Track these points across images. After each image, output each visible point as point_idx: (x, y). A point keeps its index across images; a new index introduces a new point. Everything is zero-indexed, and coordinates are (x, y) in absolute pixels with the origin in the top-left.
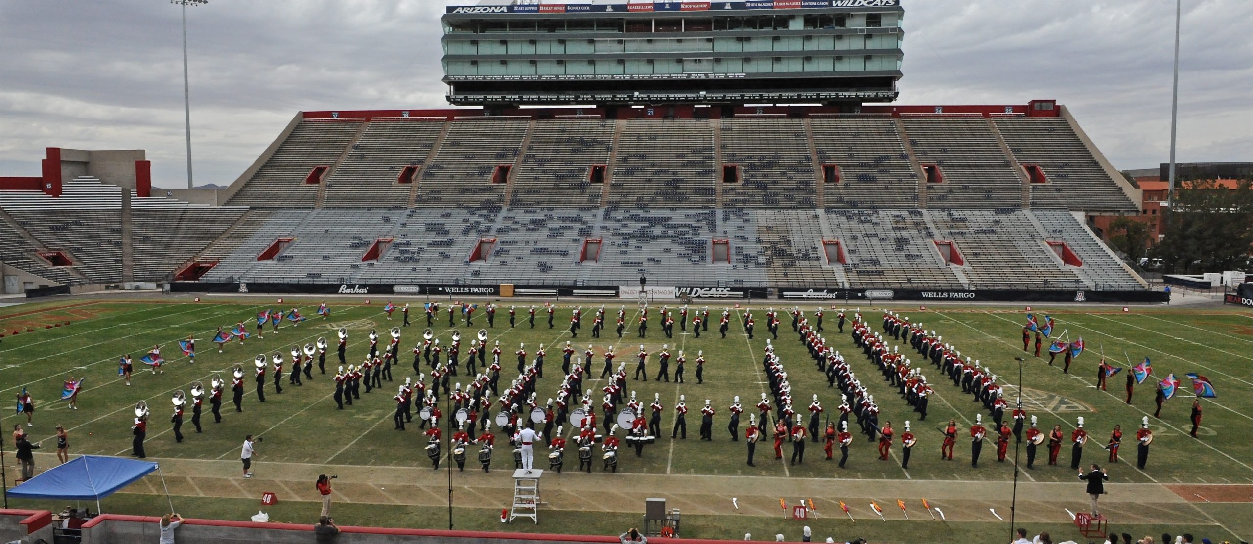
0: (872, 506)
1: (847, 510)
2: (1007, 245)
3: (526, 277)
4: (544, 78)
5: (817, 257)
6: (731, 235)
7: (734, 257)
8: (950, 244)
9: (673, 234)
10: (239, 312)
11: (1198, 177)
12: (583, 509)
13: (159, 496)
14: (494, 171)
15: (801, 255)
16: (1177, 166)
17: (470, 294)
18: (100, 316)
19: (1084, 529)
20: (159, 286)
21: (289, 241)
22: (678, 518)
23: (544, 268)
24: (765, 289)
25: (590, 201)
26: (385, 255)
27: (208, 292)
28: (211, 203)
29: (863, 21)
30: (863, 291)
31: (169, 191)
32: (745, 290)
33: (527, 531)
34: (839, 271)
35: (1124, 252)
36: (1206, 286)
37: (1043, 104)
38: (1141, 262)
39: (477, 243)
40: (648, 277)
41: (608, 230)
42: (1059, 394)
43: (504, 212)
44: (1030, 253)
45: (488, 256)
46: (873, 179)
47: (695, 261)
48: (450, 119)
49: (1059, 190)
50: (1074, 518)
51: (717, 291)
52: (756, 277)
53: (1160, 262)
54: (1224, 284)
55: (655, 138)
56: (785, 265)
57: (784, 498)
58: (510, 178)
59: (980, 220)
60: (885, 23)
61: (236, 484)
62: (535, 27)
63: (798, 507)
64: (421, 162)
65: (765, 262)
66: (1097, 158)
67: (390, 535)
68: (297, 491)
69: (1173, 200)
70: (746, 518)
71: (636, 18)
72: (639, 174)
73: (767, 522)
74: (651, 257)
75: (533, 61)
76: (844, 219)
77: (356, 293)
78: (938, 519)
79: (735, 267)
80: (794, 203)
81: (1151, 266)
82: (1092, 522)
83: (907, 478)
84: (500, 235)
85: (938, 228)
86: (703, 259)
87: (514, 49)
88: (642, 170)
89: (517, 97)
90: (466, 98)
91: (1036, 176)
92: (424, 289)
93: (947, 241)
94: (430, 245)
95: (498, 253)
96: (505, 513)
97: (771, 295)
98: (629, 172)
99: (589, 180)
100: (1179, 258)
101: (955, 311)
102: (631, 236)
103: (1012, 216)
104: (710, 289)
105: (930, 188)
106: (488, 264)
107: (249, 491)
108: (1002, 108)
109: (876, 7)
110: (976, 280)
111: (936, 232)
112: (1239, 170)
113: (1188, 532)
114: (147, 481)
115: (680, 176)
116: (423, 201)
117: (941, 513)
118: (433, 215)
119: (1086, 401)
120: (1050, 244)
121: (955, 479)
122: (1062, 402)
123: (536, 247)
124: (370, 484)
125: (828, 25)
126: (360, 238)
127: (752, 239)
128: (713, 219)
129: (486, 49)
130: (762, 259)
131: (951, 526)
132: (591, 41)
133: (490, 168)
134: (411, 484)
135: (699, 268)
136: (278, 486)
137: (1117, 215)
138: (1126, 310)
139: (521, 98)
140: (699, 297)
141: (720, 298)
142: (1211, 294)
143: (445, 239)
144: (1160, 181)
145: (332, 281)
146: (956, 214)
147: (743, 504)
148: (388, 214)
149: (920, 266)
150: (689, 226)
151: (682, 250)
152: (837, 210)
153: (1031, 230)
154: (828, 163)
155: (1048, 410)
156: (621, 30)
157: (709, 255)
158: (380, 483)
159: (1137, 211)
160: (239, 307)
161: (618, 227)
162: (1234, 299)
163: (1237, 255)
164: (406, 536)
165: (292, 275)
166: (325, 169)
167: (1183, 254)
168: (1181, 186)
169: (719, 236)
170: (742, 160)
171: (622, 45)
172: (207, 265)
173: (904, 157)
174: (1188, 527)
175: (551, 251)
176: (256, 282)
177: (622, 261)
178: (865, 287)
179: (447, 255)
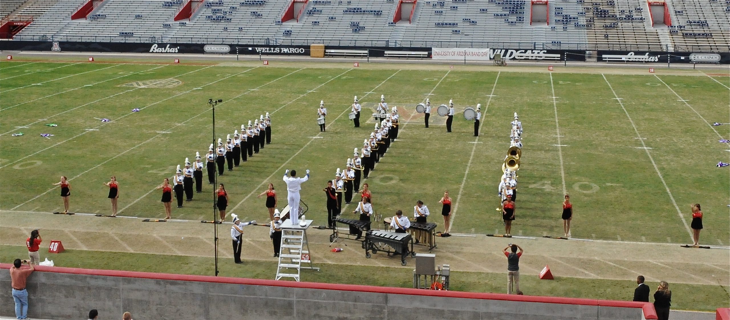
3: (338, 38)
7: (553, 18)
10: (49, 70)
15: (624, 16)
17: (280, 54)
23: (357, 28)
24: (584, 52)
26: (197, 15)
27: (21, 51)
30: (687, 54)
32: (561, 52)
34: (663, 31)
39: (289, 3)
40: (463, 39)
45: (300, 16)
47: (512, 22)
51: (532, 53)
52: (575, 39)
56: (606, 27)
65: (585, 23)
74: (467, 18)
77: (167, 52)
79: (553, 28)
86: (520, 20)
92: (235, 49)
94: (242, 4)
95: (310, 13)
97: (590, 57)
104: (526, 51)
106: (300, 24)
123: (350, 7)
130: (582, 21)
135: (517, 29)
140: (514, 59)
141: (536, 59)
145: (144, 40)
151: (499, 10)
157: (527, 16)
160: (50, 65)
165: (106, 34)
172: (21, 24)
175: (364, 11)
176: (69, 41)
177: (437, 22)
178: (691, 50)
179: (259, 15)
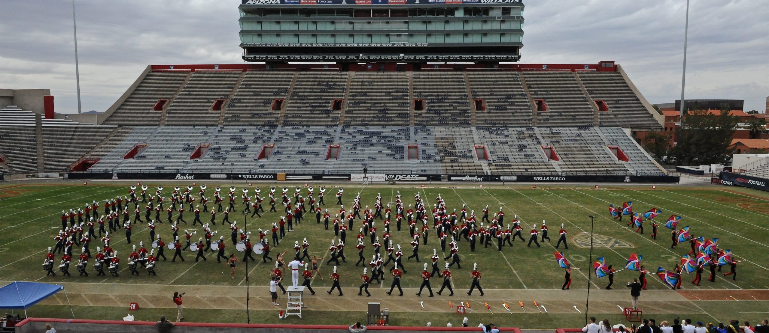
0: (504, 305)
1: (489, 308)
2: (584, 149)
3: (293, 168)
4: (303, 45)
5: (471, 156)
6: (419, 142)
7: (421, 156)
8: (551, 148)
9: (384, 142)
10: (113, 191)
11: (697, 109)
12: (330, 310)
13: (64, 306)
14: (272, 103)
15: (462, 155)
16: (686, 102)
17: (258, 179)
18: (24, 194)
19: (629, 317)
20: (61, 175)
21: (143, 147)
22: (387, 314)
23: (304, 163)
24: (440, 175)
25: (332, 121)
26: (204, 155)
27: (93, 179)
28: (93, 123)
29: (500, 12)
30: (499, 176)
31: (66, 115)
32: (427, 176)
33: (295, 324)
34: (484, 163)
35: (653, 153)
36: (701, 173)
37: (607, 64)
38: (663, 159)
39: (262, 148)
40: (369, 168)
41: (344, 139)
42: (615, 237)
43: (279, 129)
44: (598, 153)
45: (269, 156)
46: (505, 109)
47: (397, 159)
48: (245, 70)
49: (615, 116)
50: (623, 311)
51: (410, 176)
52: (434, 168)
53: (675, 159)
54: (711, 172)
55: (372, 83)
56: (452, 161)
57: (452, 301)
58: (283, 107)
59: (569, 134)
60: (513, 13)
61: (113, 298)
62: (297, 13)
63: (460, 306)
64: (226, 97)
65: (440, 159)
66: (638, 97)
67: (211, 328)
68: (152, 302)
69: (682, 122)
70: (429, 313)
71: (361, 8)
72: (363, 105)
73: (441, 315)
74: (371, 156)
75: (297, 34)
76: (487, 133)
77: (186, 179)
78: (542, 312)
79: (421, 162)
80: (457, 123)
81: (669, 161)
82: (633, 313)
83: (524, 288)
84: (278, 143)
85: (544, 138)
86: (402, 157)
87: (285, 27)
88: (365, 103)
89: (286, 57)
90: (255, 57)
91: (602, 108)
92: (230, 176)
93: (549, 146)
94: (233, 149)
95: (276, 154)
96: (282, 313)
97: (444, 179)
98: (357, 104)
99: (332, 109)
100: (685, 157)
101: (554, 188)
102: (358, 143)
103: (588, 131)
104: (407, 175)
105: (539, 114)
106: (269, 161)
107: (122, 302)
108: (582, 66)
109: (508, 4)
110: (566, 169)
111: (542, 141)
112: (721, 104)
113: (688, 318)
114: (56, 297)
115: (388, 106)
116: (228, 122)
117: (545, 308)
118: (234, 130)
119: (630, 241)
120: (610, 148)
121: (553, 288)
122: (616, 242)
123: (299, 150)
124: (198, 296)
125: (479, 14)
126: (188, 145)
127: (432, 145)
128: (408, 133)
129: (266, 27)
130: (438, 157)
131: (550, 316)
132: (333, 23)
133: (270, 101)
134: (223, 296)
135: (400, 163)
136: (140, 299)
137: (650, 130)
138: (654, 187)
139: (289, 57)
140: (400, 180)
141: (412, 181)
142: (704, 178)
143: (242, 145)
144: (675, 110)
145: (172, 171)
146: (555, 130)
147: (427, 305)
148: (206, 129)
149: (533, 161)
150: (394, 137)
151: (389, 152)
152: (483, 127)
153: (599, 140)
154: (478, 99)
155: (608, 247)
156: (351, 15)
157: (406, 155)
158: (204, 296)
159: (662, 129)
160: (113, 188)
161: (350, 138)
162: (716, 181)
163: (719, 154)
164: (221, 328)
165: (147, 168)
166: (166, 101)
167: (688, 154)
168: (687, 113)
169: (412, 143)
170: (426, 97)
171: (352, 25)
172: (92, 162)
173: (524, 95)
174: (689, 315)
175: (309, 153)
176: (123, 172)
177: (353, 159)
178: (500, 174)
179: (244, 155)
